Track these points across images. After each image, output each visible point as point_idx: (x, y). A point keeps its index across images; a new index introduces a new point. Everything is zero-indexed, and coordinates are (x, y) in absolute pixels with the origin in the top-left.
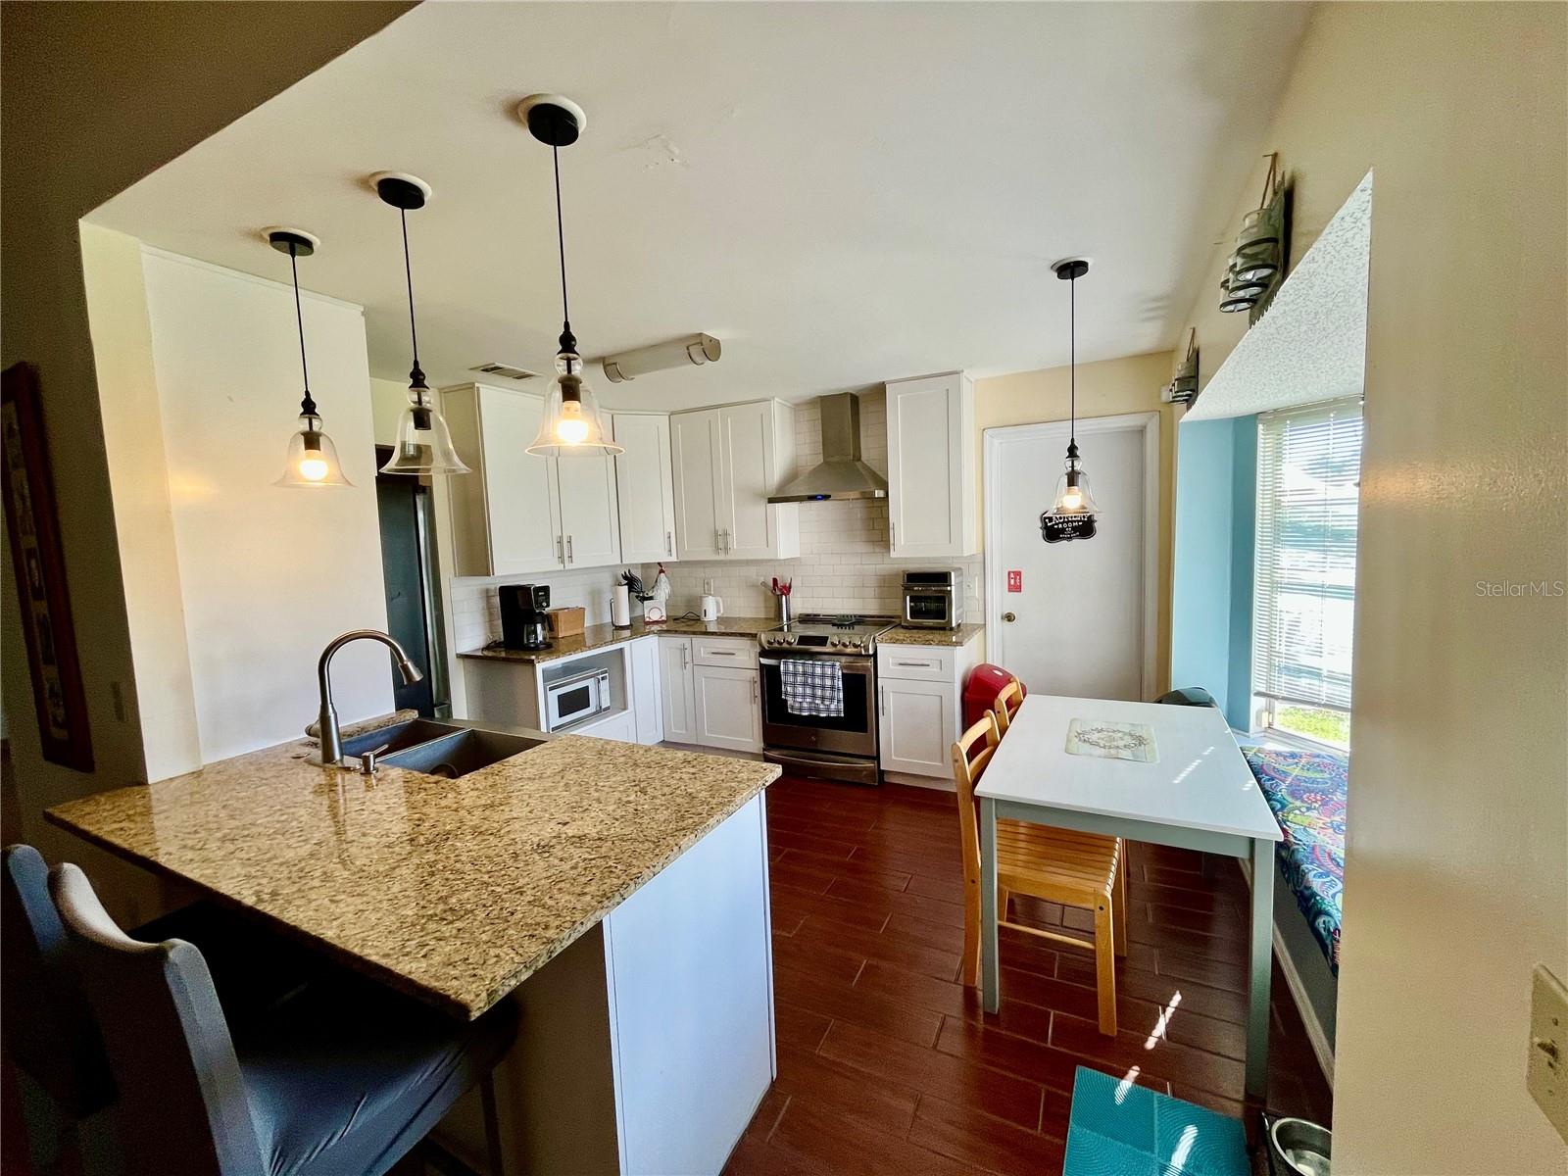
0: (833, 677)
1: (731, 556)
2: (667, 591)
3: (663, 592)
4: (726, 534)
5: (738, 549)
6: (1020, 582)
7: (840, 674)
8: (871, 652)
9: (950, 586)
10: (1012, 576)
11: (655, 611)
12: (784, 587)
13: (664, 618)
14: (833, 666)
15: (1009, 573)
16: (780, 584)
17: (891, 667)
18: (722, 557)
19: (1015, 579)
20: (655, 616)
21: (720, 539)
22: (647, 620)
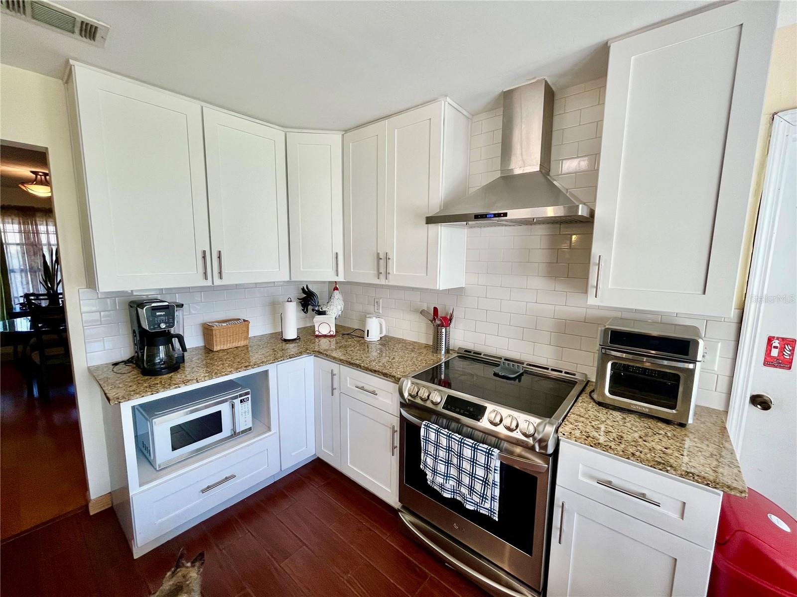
0: (487, 468)
1: (392, 282)
2: (339, 308)
3: (335, 308)
4: (387, 259)
5: (398, 275)
6: (792, 354)
7: (498, 464)
8: (550, 450)
9: (694, 361)
10: (776, 343)
11: (325, 326)
12: (445, 318)
13: (332, 333)
14: (489, 454)
15: (770, 340)
16: (441, 314)
17: (581, 478)
18: (382, 281)
19: (782, 350)
20: (324, 330)
21: (382, 261)
22: (317, 333)
